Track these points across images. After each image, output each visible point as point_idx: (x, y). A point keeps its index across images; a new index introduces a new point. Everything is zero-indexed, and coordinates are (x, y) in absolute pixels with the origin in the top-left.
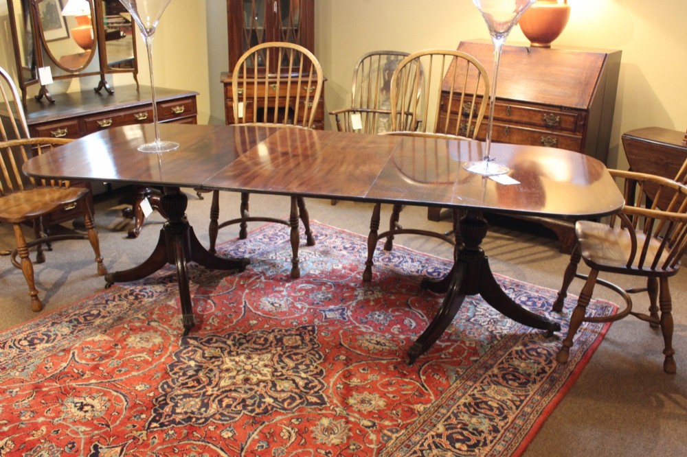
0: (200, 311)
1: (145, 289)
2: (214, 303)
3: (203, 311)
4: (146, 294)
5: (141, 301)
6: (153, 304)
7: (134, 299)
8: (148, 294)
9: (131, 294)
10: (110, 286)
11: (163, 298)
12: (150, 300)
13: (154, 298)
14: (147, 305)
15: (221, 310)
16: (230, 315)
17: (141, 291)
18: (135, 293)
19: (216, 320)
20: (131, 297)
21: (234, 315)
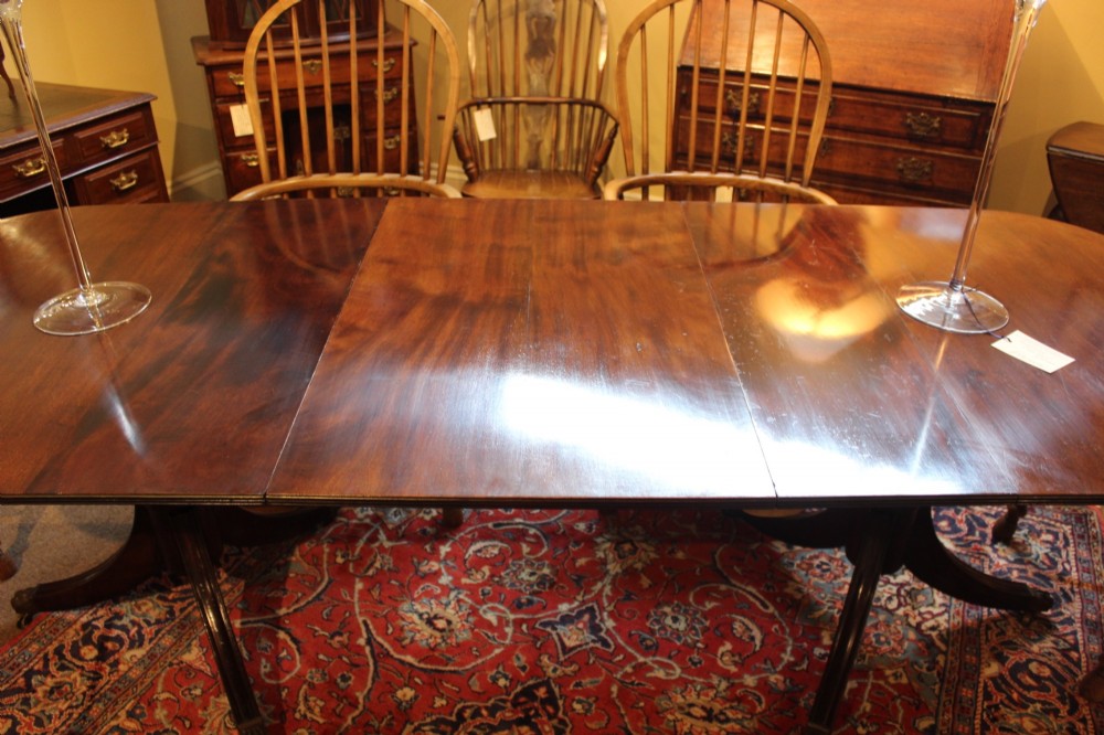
0: (268, 675)
1: (119, 616)
2: (294, 640)
3: (275, 674)
4: (124, 636)
5: (117, 663)
6: (147, 669)
7: (97, 659)
8: (128, 631)
9: (87, 640)
10: (29, 621)
11: (167, 641)
12: (139, 653)
13: (147, 646)
14: (133, 675)
15: (317, 664)
16: (345, 679)
17: (109, 625)
18: (97, 634)
19: (315, 701)
20: (90, 653)
21: (353, 678)
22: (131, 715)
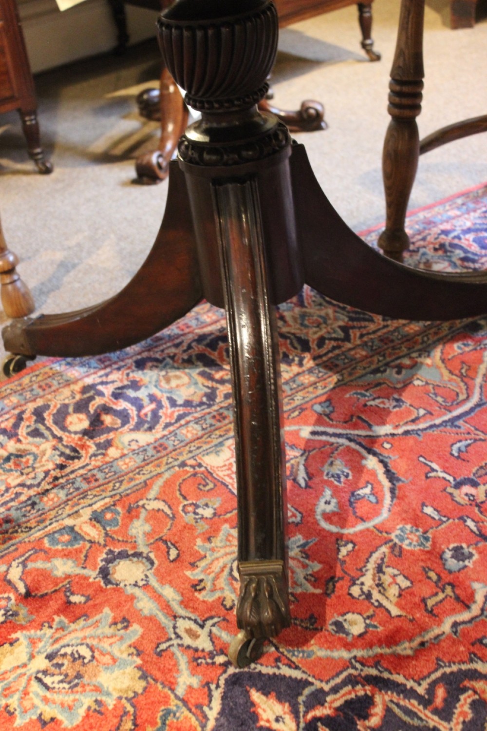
0: (328, 517)
1: (135, 385)
2: (388, 473)
3: (339, 517)
4: (133, 411)
5: (109, 444)
6: (146, 462)
7: (87, 433)
8: (140, 407)
9: (81, 407)
10: (20, 367)
11: (191, 431)
12: (144, 438)
13: (159, 432)
14: (122, 466)
15: (418, 520)
16: (458, 554)
17: (116, 396)
18: (98, 401)
19: (394, 576)
20: (78, 422)
21: (476, 557)
22: (97, 518)
